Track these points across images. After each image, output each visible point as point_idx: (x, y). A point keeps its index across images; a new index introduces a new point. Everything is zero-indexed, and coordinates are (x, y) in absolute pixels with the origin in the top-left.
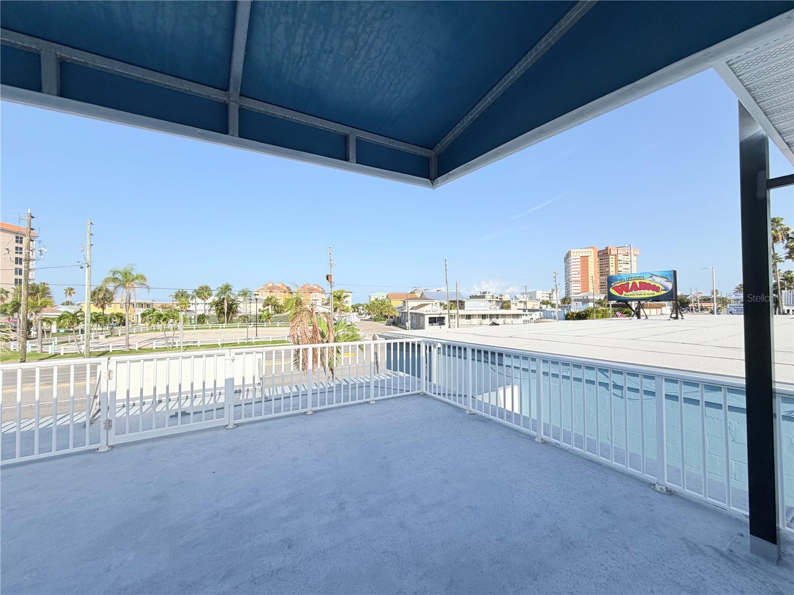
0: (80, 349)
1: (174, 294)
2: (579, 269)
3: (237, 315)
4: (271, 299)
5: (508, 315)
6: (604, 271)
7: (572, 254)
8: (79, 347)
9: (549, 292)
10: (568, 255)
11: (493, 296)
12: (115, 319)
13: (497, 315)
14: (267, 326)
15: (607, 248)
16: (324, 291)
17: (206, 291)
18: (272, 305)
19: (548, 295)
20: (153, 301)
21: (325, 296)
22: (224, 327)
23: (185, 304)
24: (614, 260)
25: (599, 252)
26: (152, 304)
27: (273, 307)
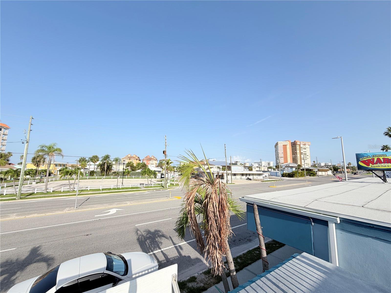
0: (16, 191)
1: (79, 160)
2: (283, 151)
3: (111, 171)
4: (130, 163)
5: (255, 174)
6: (294, 152)
7: (279, 144)
8: (15, 190)
9: (268, 162)
10: (277, 144)
11: (241, 164)
12: (43, 173)
13: (249, 174)
14: (127, 178)
15: (295, 141)
16: (157, 159)
17: (96, 158)
18: (130, 167)
19: (268, 164)
20: (67, 163)
21: (157, 162)
22: (104, 178)
23: (84, 165)
24: (299, 147)
25: (292, 143)
26: (66, 164)
27: (131, 167)
